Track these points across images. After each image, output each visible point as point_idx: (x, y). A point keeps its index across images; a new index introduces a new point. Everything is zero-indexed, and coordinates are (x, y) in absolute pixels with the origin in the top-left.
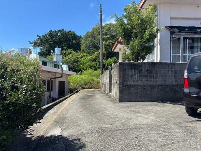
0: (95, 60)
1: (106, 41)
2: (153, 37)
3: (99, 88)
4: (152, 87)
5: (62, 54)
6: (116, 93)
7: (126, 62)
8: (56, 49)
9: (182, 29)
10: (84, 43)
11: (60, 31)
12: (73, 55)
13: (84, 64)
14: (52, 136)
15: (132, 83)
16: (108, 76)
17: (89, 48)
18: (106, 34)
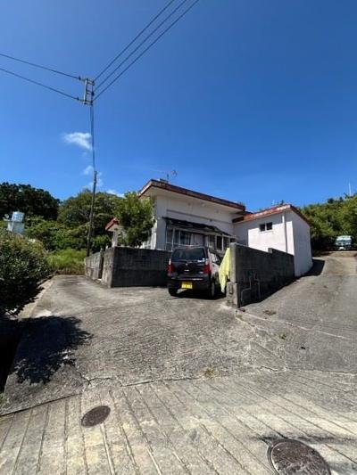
0: (78, 236)
1: (97, 213)
2: (150, 226)
3: (83, 274)
4: (146, 272)
5: (24, 221)
6: (108, 279)
7: (122, 246)
8: (15, 214)
9: (175, 222)
10: (63, 211)
11: (23, 186)
12: (42, 224)
13: (60, 239)
14: (41, 318)
15: (127, 268)
16: (99, 259)
17: (70, 218)
18: (97, 205)
